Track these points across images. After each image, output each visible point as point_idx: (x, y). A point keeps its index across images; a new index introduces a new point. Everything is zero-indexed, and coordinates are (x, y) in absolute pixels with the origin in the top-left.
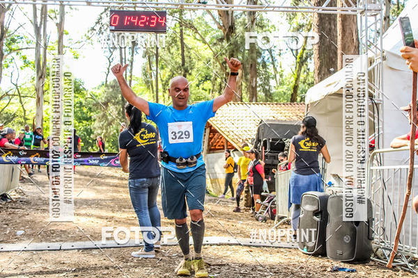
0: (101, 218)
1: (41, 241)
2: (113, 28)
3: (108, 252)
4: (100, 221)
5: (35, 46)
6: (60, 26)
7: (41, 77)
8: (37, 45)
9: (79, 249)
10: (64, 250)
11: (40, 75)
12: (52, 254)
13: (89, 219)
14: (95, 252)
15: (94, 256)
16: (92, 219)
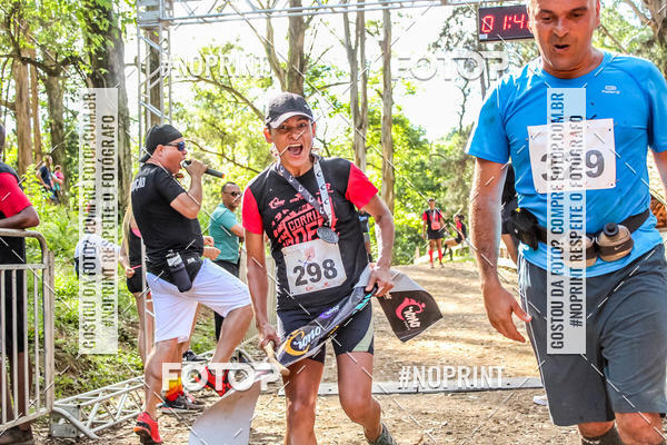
0: (473, 342)
1: (386, 380)
2: (486, 36)
3: (494, 396)
4: (472, 348)
5: (348, 79)
6: (385, 45)
7: (360, 127)
8: (352, 77)
9: (447, 392)
10: (424, 393)
11: (358, 123)
12: (406, 399)
13: (453, 344)
14: (472, 396)
15: (472, 402)
16: (459, 345)
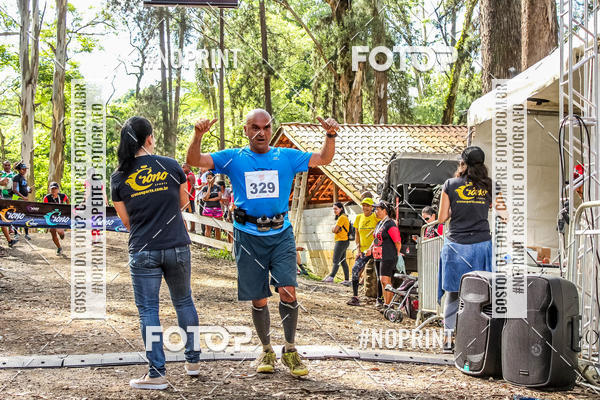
1: (31, 353)
7: (29, 82)
8: (22, 28)
9: (93, 366)
10: (69, 367)
11: (28, 77)
12: (48, 373)
14: (119, 370)
15: (118, 376)
